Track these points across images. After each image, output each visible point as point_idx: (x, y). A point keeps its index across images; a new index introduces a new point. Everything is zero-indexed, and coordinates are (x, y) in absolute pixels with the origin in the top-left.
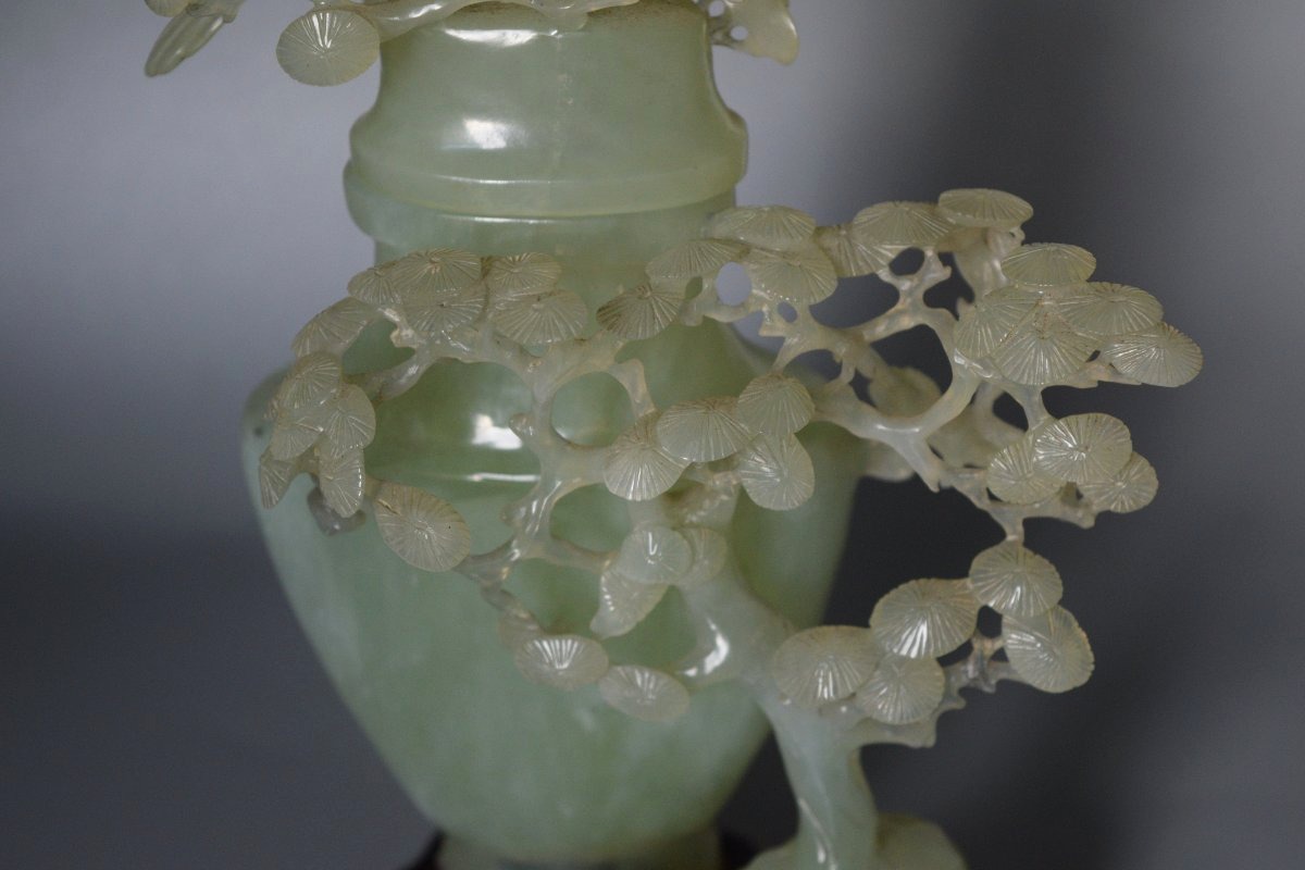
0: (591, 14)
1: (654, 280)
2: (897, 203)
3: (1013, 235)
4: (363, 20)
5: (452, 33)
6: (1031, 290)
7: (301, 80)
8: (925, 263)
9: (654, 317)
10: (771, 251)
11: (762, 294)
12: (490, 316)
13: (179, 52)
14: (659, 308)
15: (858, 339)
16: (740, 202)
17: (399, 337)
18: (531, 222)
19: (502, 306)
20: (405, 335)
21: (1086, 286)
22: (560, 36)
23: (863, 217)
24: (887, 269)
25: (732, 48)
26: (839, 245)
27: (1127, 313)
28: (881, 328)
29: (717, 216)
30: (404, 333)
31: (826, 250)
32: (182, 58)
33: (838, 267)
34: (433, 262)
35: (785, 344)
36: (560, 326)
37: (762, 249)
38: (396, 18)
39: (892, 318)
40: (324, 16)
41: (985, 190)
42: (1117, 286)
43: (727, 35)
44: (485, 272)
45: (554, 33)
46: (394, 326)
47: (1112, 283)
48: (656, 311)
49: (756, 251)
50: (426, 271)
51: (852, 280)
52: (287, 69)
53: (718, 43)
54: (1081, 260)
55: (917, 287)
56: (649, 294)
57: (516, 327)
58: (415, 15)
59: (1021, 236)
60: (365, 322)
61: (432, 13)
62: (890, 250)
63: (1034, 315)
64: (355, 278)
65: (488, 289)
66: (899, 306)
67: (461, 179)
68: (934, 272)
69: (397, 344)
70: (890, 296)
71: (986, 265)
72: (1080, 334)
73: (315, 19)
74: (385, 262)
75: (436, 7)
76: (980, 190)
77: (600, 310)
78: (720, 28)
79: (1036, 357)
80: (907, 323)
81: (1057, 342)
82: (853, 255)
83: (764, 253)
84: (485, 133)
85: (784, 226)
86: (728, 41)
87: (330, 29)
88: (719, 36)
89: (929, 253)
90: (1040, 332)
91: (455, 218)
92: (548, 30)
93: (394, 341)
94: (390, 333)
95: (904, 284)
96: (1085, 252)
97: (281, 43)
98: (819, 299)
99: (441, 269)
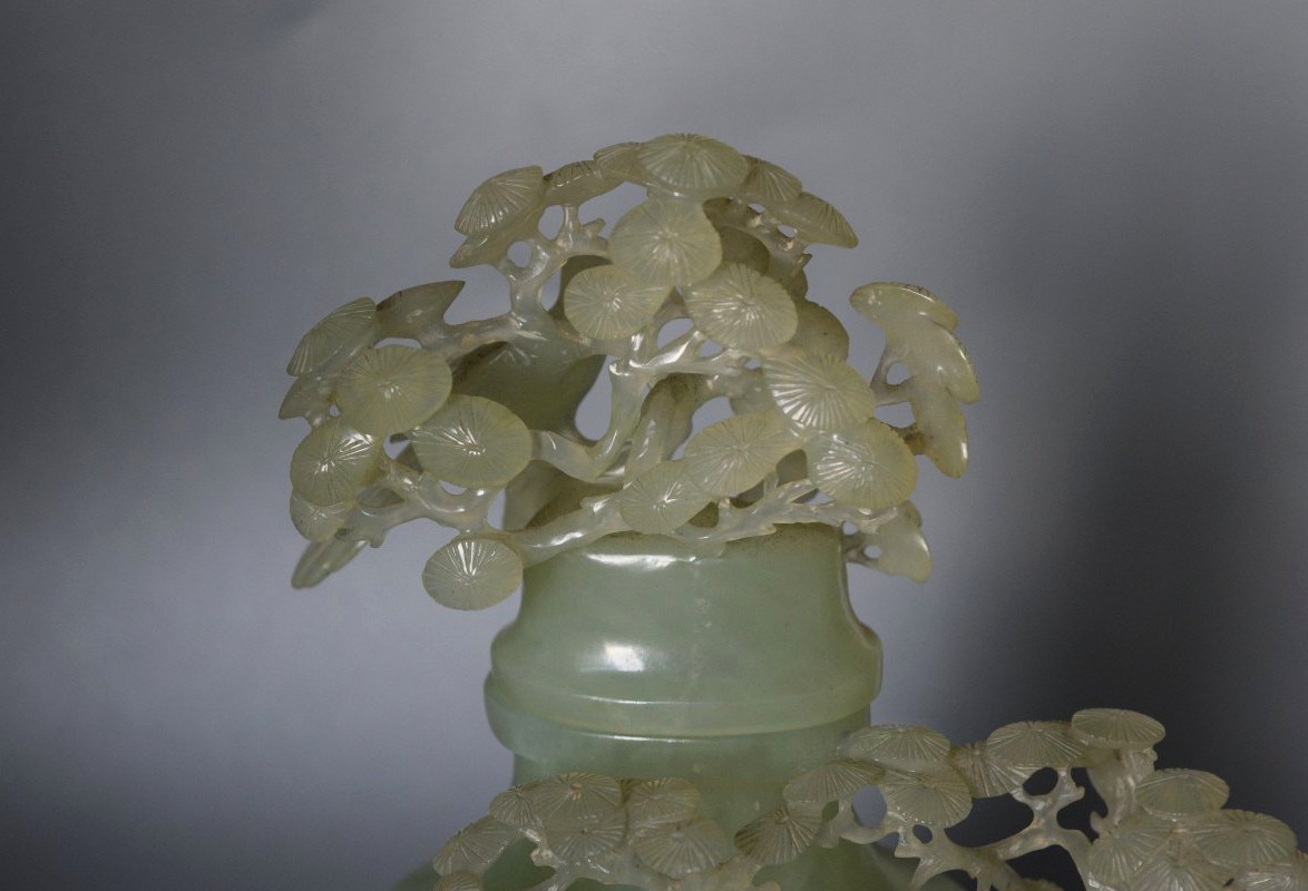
0: (728, 543)
1: (792, 804)
2: (1031, 723)
3: (1145, 755)
4: (507, 549)
5: (593, 557)
6: (1165, 818)
7: (446, 604)
8: (1058, 784)
9: (791, 842)
10: (906, 773)
11: (897, 815)
12: (630, 842)
13: (326, 566)
14: (796, 832)
15: (993, 858)
16: (873, 723)
17: (539, 856)
18: (670, 741)
19: (641, 834)
20: (544, 855)
21: (1218, 814)
22: (699, 563)
23: (997, 737)
24: (1021, 789)
25: (868, 566)
26: (973, 766)
27: (1261, 843)
28: (1016, 847)
29: (852, 735)
30: (544, 854)
31: (960, 772)
32: (328, 573)
33: (973, 790)
34: (574, 788)
35: (921, 865)
36: (700, 856)
37: (897, 771)
38: (539, 546)
39: (1026, 837)
40: (470, 545)
41: (1117, 711)
42: (1250, 814)
43: (862, 553)
44: (626, 799)
45: (692, 559)
46: (534, 846)
47: (1245, 810)
48: (793, 836)
49: (891, 773)
50: (567, 797)
51: (987, 800)
52: (433, 594)
53: (851, 561)
54: (1213, 787)
55: (1051, 807)
56: (786, 818)
57: (656, 856)
58: (557, 542)
59: (1154, 757)
60: (506, 843)
61: (574, 541)
62: (1023, 771)
63: (1167, 843)
64: (496, 799)
65: (628, 816)
66: (1033, 826)
67: (601, 699)
68: (1068, 792)
69: (537, 863)
70: (1023, 816)
71: (1119, 780)
72: (1214, 862)
73: (460, 547)
74: (525, 784)
75: (578, 535)
76: (1113, 711)
77: (738, 835)
78: (856, 547)
79: (1170, 884)
80: (1041, 843)
81: (1192, 871)
82: (988, 776)
83: (898, 775)
84: (622, 657)
85: (919, 748)
86: (863, 559)
87: (474, 559)
88: (853, 554)
89: (1063, 773)
90: (1174, 859)
91: (594, 735)
92: (687, 555)
93: (534, 860)
94: (531, 851)
95: (1039, 805)
96: (1219, 779)
97: (426, 570)
98: (954, 821)
99: (583, 795)
